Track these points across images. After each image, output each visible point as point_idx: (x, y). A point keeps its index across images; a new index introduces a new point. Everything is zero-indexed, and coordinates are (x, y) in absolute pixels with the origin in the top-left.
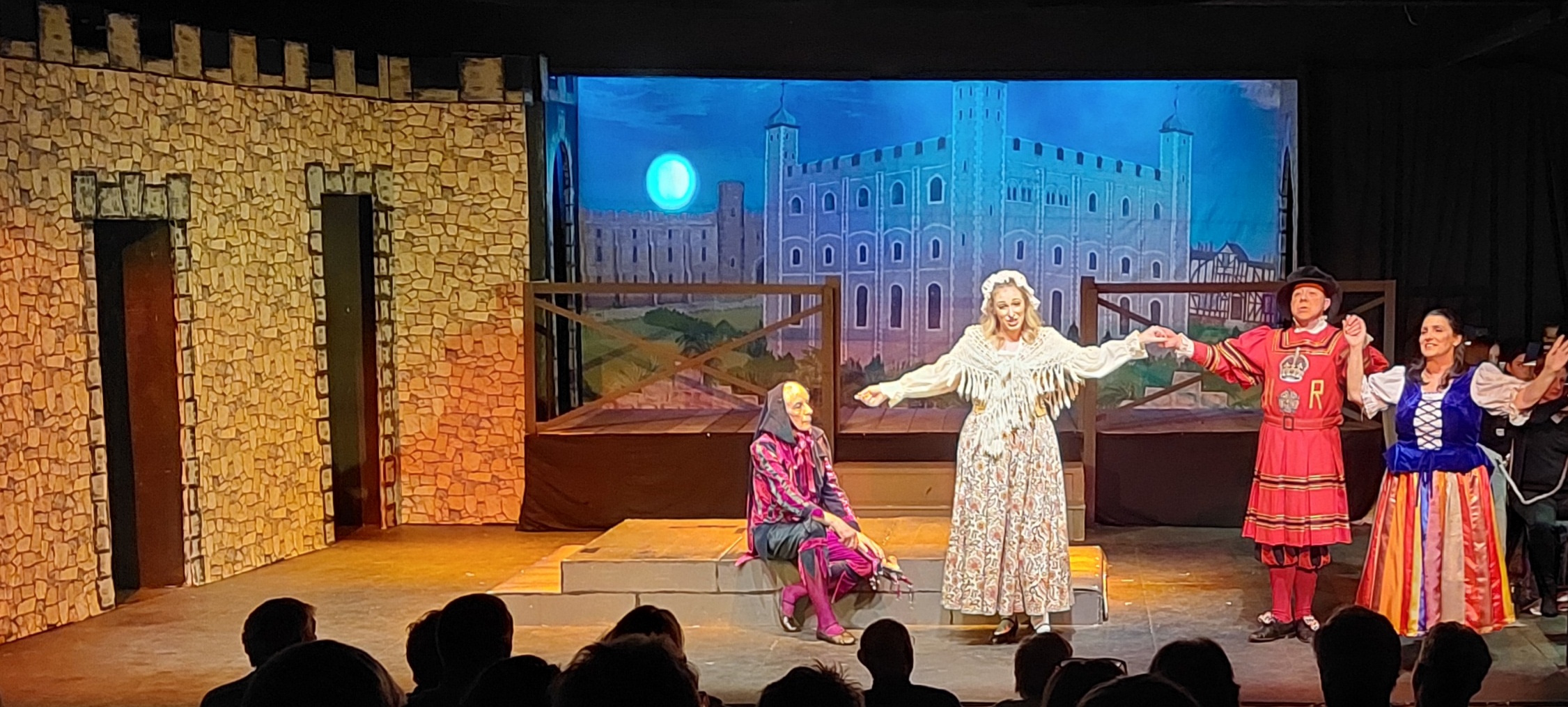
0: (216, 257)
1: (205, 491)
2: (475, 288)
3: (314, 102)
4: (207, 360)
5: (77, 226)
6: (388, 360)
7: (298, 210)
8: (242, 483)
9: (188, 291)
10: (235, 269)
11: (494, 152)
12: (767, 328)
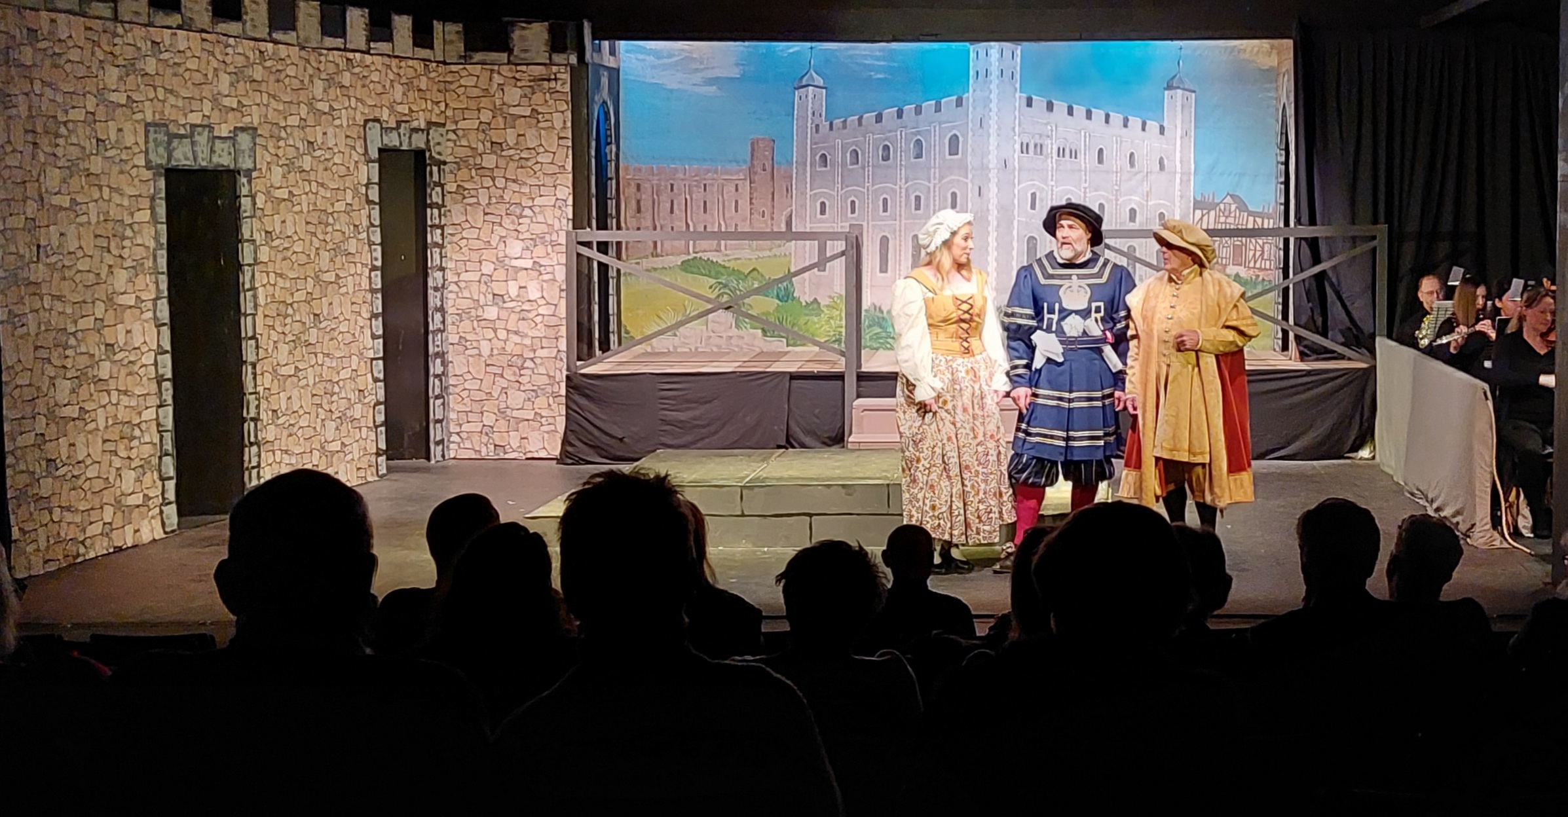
0: (279, 205)
1: (265, 423)
2: (521, 237)
3: (373, 63)
4: (269, 300)
5: (148, 174)
6: (439, 304)
7: (356, 162)
8: (300, 417)
9: (251, 236)
10: (296, 217)
11: (540, 110)
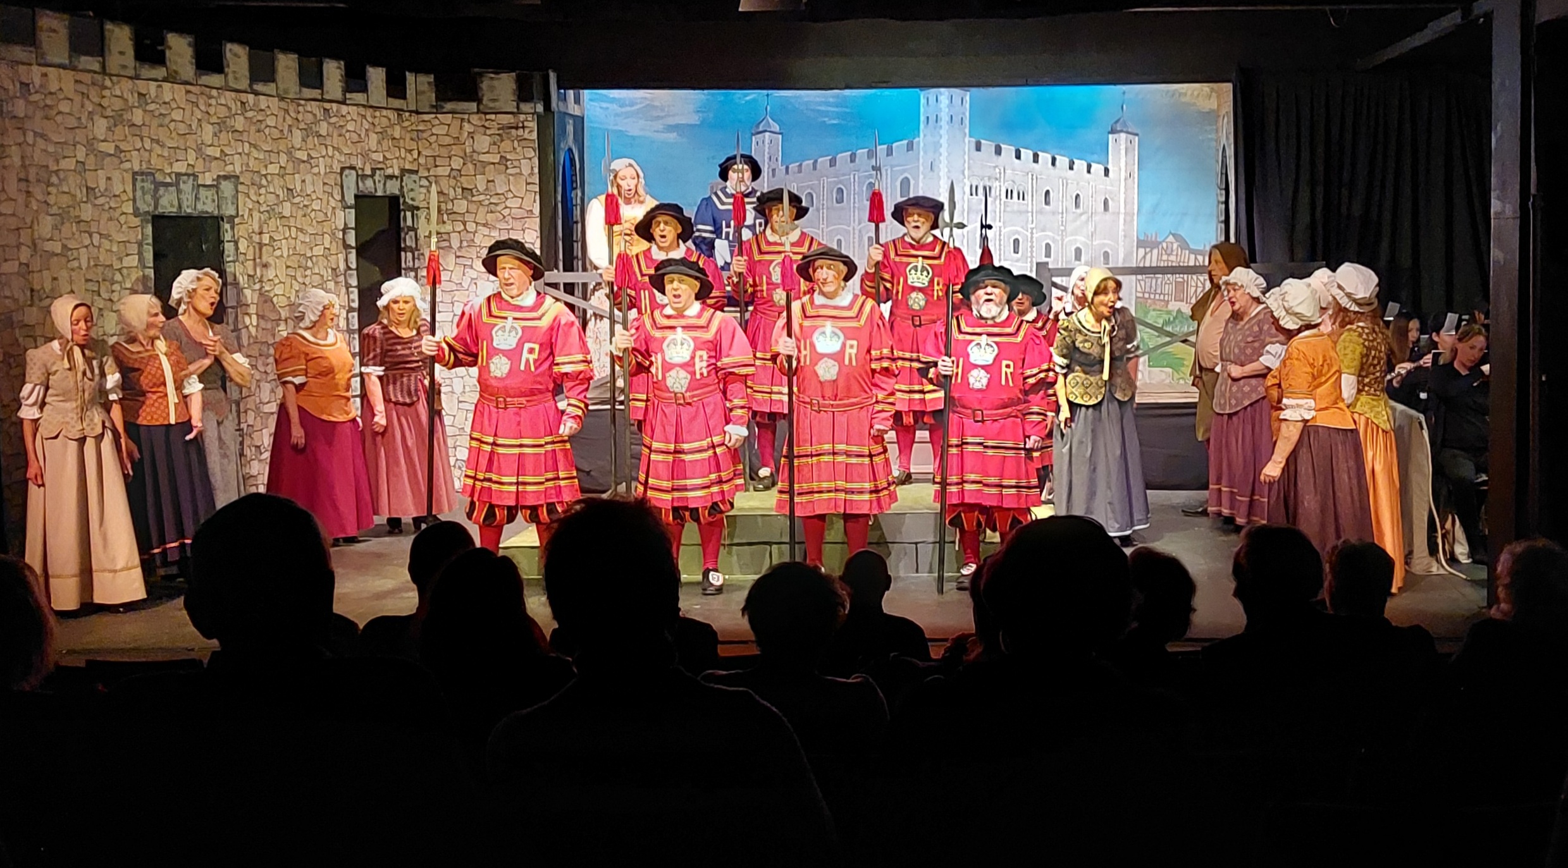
0: (260, 249)
3: (349, 113)
5: (136, 221)
7: (334, 208)
9: (235, 279)
10: (277, 261)
11: (508, 157)
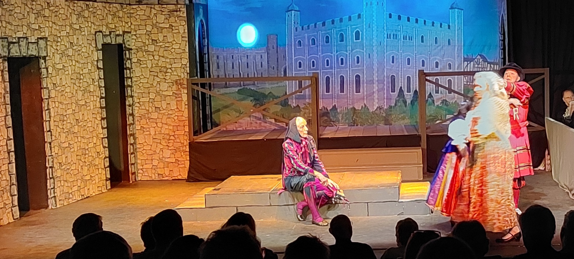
0: (58, 71)
1: (56, 169)
3: (98, 6)
4: (56, 114)
5: (1, 60)
6: (131, 112)
7: (92, 51)
8: (71, 165)
9: (47, 86)
11: (173, 25)
12: (289, 95)
